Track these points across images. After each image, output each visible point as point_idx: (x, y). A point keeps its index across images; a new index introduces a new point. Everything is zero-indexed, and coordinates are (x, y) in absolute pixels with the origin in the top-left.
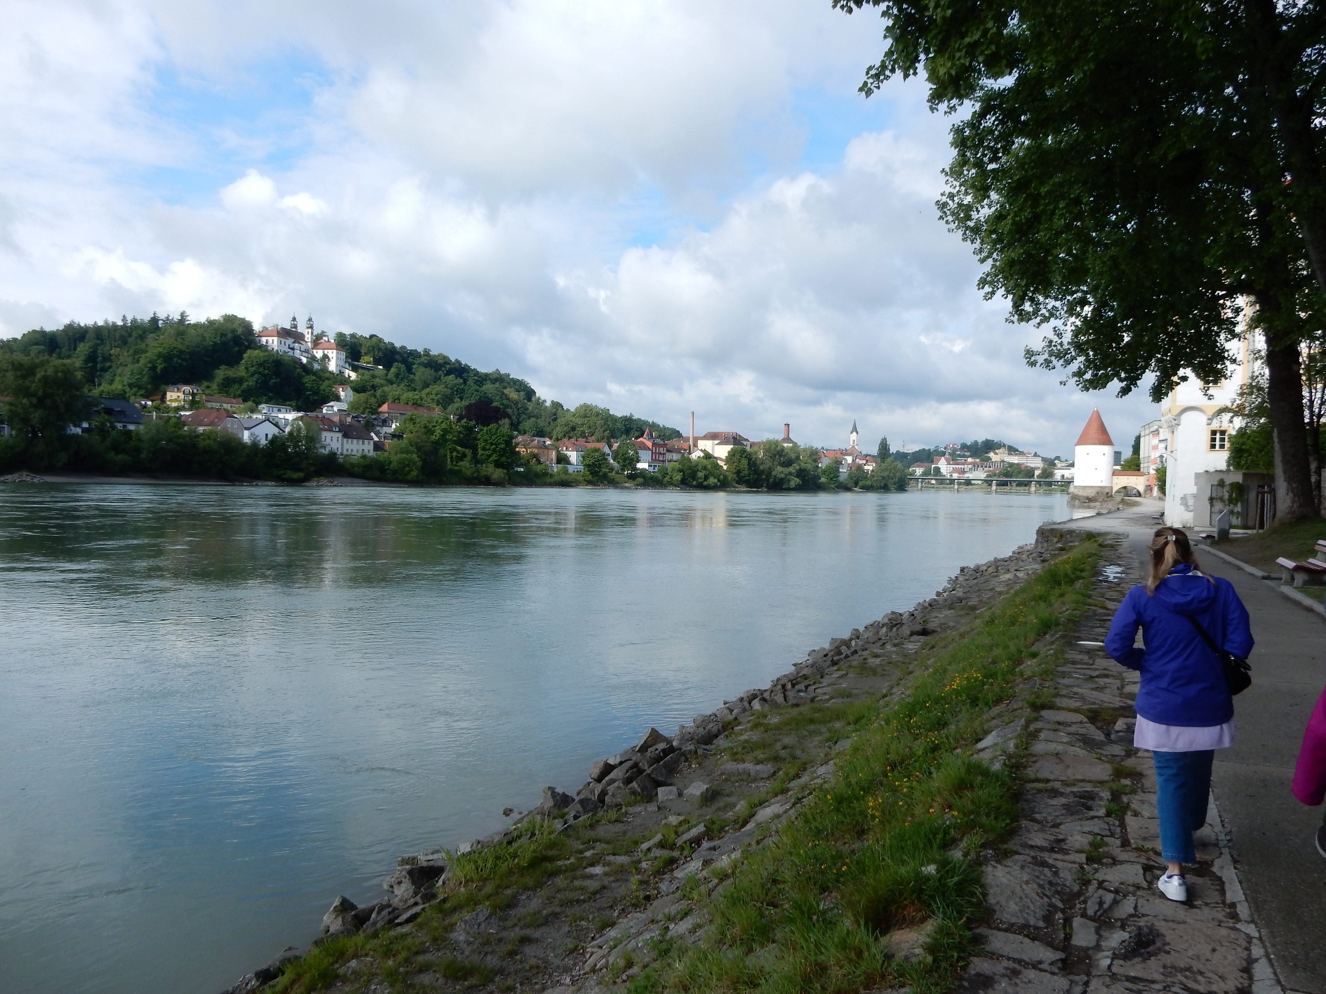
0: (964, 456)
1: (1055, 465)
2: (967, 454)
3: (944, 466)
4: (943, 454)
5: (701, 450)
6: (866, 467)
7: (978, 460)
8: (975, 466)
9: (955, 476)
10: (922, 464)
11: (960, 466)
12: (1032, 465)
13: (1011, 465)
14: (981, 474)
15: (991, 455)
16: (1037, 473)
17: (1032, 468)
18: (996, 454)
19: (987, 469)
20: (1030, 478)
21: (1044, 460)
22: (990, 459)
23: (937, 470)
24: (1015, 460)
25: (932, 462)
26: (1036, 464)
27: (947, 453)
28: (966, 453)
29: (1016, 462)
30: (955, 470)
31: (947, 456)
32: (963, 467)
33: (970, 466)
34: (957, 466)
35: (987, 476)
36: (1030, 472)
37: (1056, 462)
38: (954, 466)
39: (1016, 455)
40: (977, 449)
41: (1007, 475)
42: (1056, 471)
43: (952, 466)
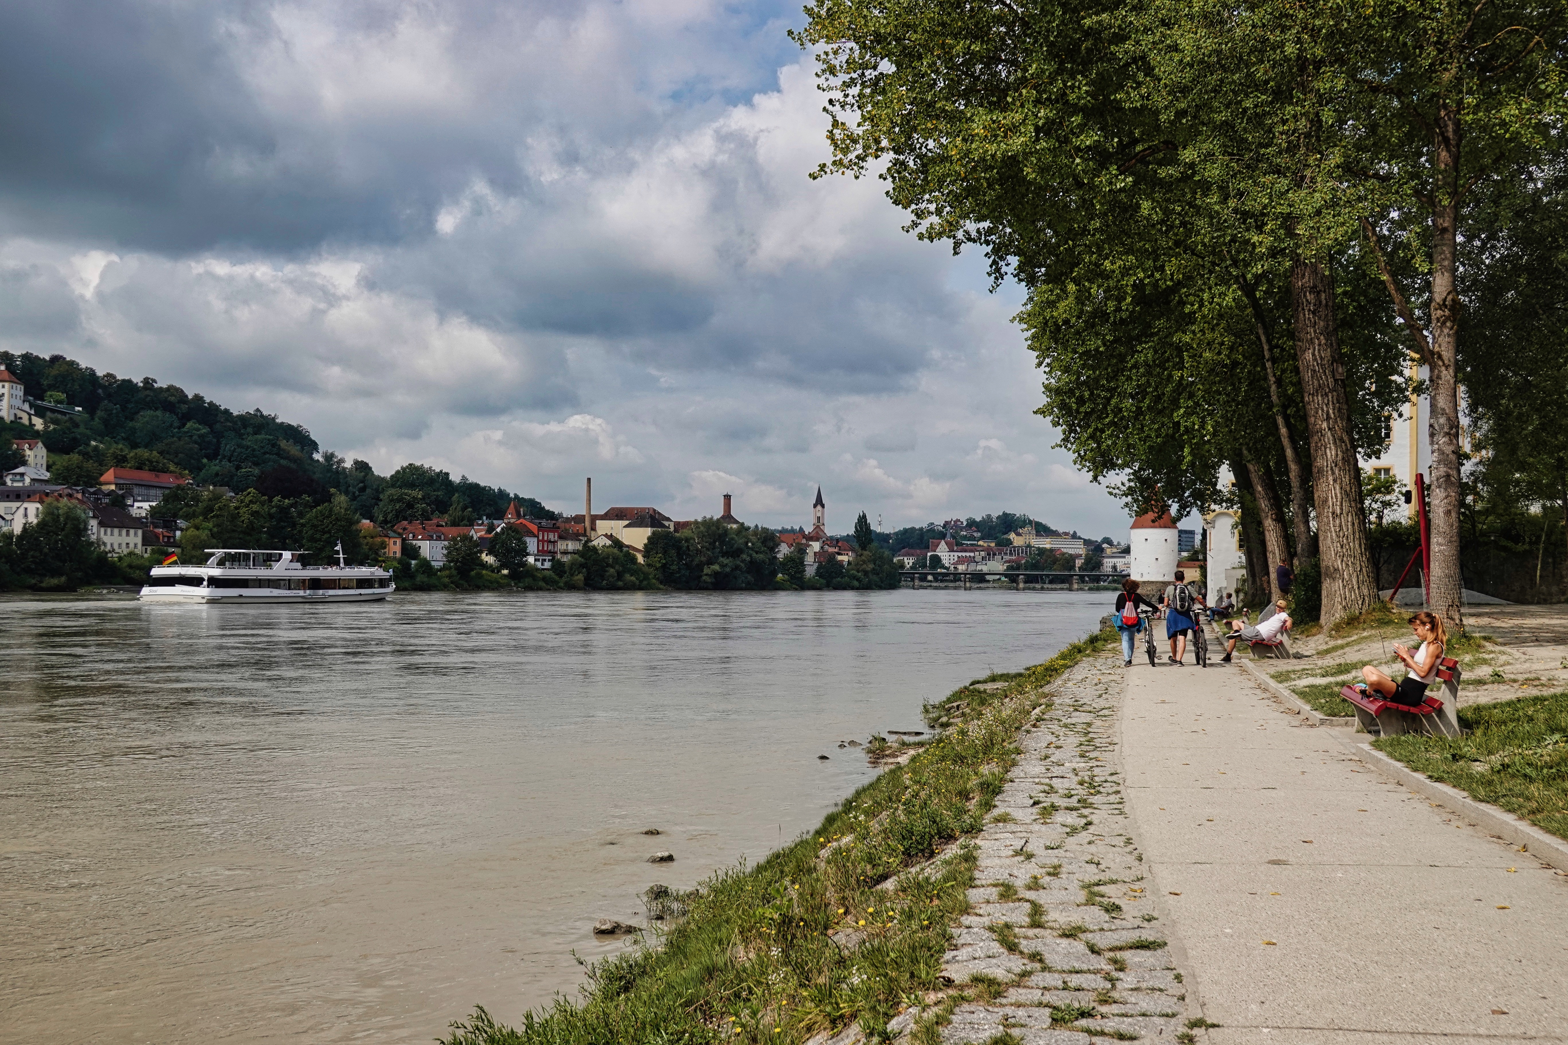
0: (972, 538)
1: (1102, 550)
2: (977, 535)
3: (946, 555)
4: (942, 536)
5: (606, 535)
6: (840, 558)
7: (993, 545)
8: (990, 554)
9: (961, 568)
10: (912, 551)
11: (968, 554)
12: (1071, 552)
13: (1042, 551)
14: (997, 566)
15: (1012, 536)
16: (1079, 563)
17: (1071, 555)
18: (1018, 534)
19: (1007, 558)
20: (1070, 570)
21: (1087, 542)
22: (1009, 542)
23: (936, 560)
24: (1046, 543)
25: (927, 548)
26: (1078, 549)
27: (948, 535)
28: (975, 534)
29: (1048, 546)
30: (961, 560)
31: (948, 539)
32: (972, 554)
33: (983, 553)
34: (964, 554)
35: (1008, 568)
36: (1069, 561)
37: (1105, 546)
38: (960, 554)
39: (1047, 536)
40: (991, 528)
41: (1035, 566)
42: (1105, 560)
43: (956, 554)
